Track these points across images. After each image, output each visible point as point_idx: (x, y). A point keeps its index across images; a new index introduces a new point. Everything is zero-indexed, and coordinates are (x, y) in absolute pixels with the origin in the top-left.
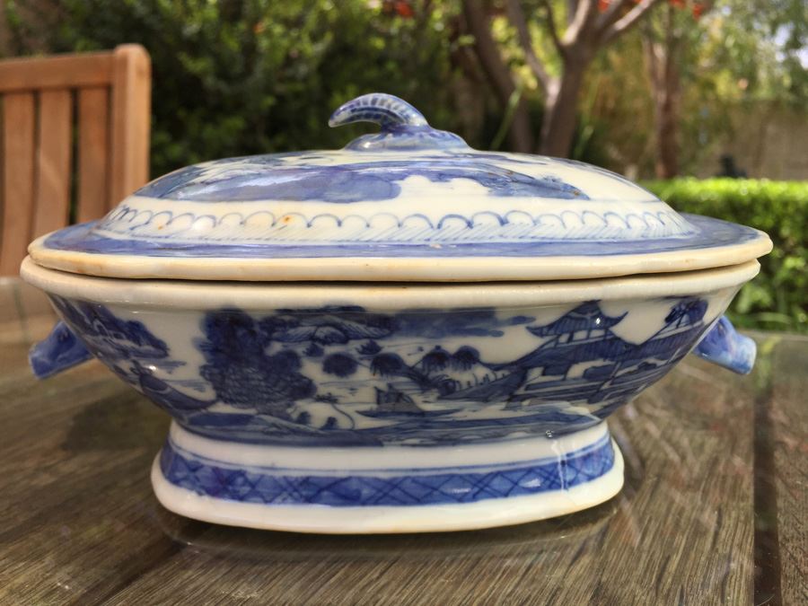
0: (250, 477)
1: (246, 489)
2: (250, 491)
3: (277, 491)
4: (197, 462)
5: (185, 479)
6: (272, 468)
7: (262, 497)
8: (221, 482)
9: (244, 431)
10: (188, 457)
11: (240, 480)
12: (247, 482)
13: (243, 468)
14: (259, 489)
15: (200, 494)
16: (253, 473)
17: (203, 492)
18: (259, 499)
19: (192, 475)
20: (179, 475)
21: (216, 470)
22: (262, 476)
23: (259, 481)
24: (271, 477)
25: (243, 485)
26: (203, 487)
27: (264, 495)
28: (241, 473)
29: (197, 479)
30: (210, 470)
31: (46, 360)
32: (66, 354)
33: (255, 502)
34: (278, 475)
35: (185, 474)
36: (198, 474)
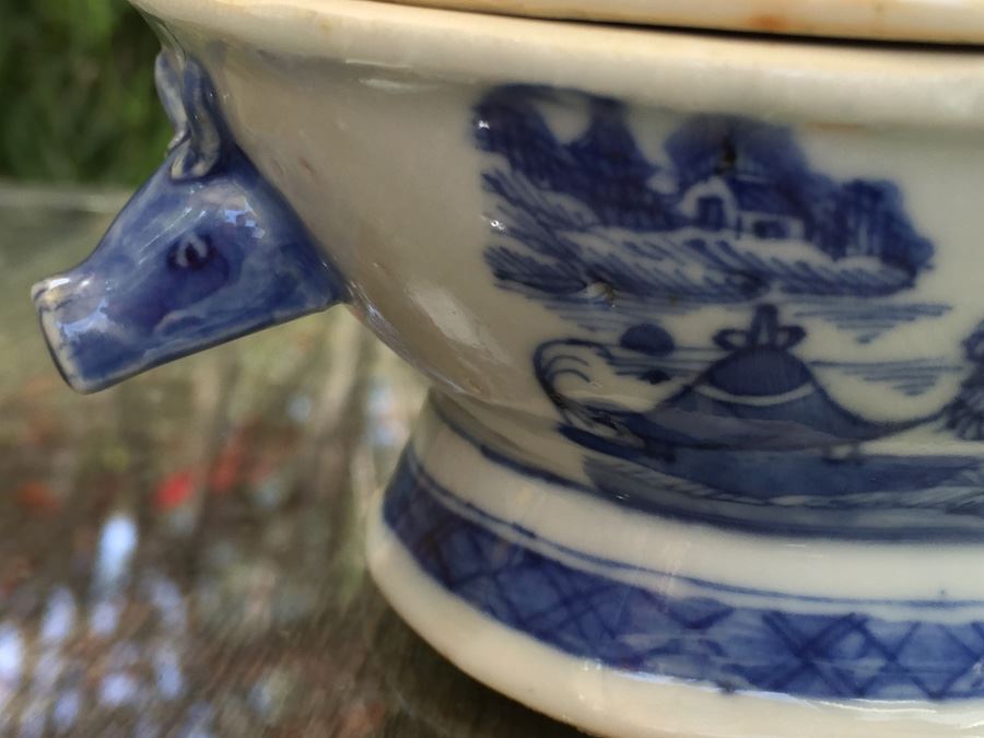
0: (879, 632)
1: (872, 665)
2: (883, 670)
3: (956, 664)
4: (709, 602)
5: (669, 650)
6: (940, 604)
7: (918, 682)
8: (799, 652)
9: (897, 505)
10: (671, 589)
11: (853, 641)
12: (872, 645)
13: (859, 610)
14: (908, 660)
15: (728, 688)
16: (889, 620)
17: (736, 679)
18: (911, 689)
19: (692, 639)
20: (635, 641)
21: (775, 621)
22: (916, 626)
23: (904, 641)
24: (941, 627)
25: (862, 654)
26: (736, 669)
27: (924, 676)
28: (854, 624)
29: (717, 649)
30: (756, 622)
32: (198, 310)
33: (901, 697)
34: (956, 618)
35: (662, 637)
36: (716, 633)
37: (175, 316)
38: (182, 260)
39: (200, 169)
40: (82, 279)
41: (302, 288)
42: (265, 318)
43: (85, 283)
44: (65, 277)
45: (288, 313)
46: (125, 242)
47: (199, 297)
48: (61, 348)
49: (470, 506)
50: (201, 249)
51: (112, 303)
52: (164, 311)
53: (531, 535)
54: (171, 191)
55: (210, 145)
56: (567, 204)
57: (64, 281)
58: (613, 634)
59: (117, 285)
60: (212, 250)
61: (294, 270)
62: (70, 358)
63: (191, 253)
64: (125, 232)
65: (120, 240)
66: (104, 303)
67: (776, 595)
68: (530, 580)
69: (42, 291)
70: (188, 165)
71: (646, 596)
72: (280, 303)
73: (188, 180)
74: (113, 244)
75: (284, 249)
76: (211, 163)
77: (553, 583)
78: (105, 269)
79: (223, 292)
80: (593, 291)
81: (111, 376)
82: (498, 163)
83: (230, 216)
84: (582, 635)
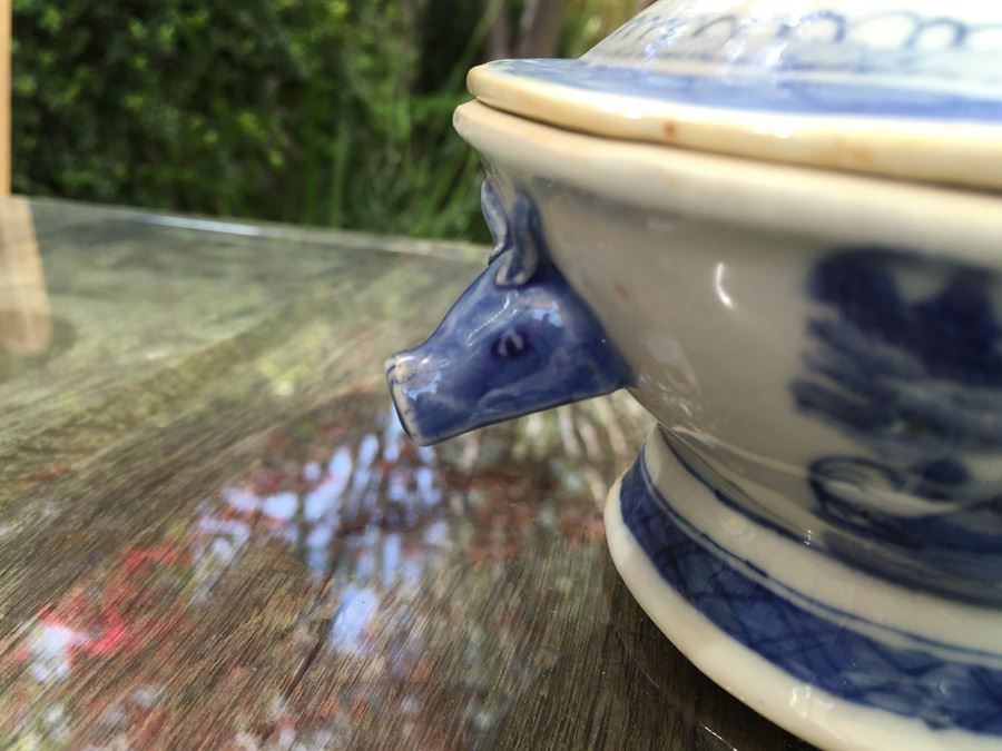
4: (924, 655)
15: (935, 726)
17: (945, 719)
19: (906, 681)
20: (858, 679)
26: (944, 710)
29: (927, 692)
30: (963, 674)
31: (450, 402)
35: (880, 678)
36: (929, 681)
37: (495, 393)
38: (502, 350)
39: (520, 279)
40: (422, 359)
41: (597, 377)
42: (567, 398)
43: (425, 361)
44: (412, 354)
45: (583, 395)
46: (459, 332)
47: (514, 379)
48: (406, 413)
49: (704, 536)
50: (518, 342)
51: (444, 377)
52: (486, 389)
53: (763, 574)
54: (495, 294)
55: (530, 262)
56: (896, 355)
57: (409, 358)
58: (837, 670)
59: (447, 364)
60: (527, 346)
61: (591, 363)
62: (413, 421)
63: (510, 345)
64: (459, 324)
65: (454, 331)
66: (438, 377)
67: (982, 654)
68: (760, 609)
69: (393, 367)
70: (511, 274)
71: (870, 644)
72: (577, 387)
73: (510, 287)
74: (449, 332)
75: (586, 346)
76: (529, 275)
77: (782, 617)
78: (443, 352)
79: (533, 377)
80: (898, 428)
81: (443, 435)
82: (829, 313)
83: (538, 314)
84: (809, 665)
